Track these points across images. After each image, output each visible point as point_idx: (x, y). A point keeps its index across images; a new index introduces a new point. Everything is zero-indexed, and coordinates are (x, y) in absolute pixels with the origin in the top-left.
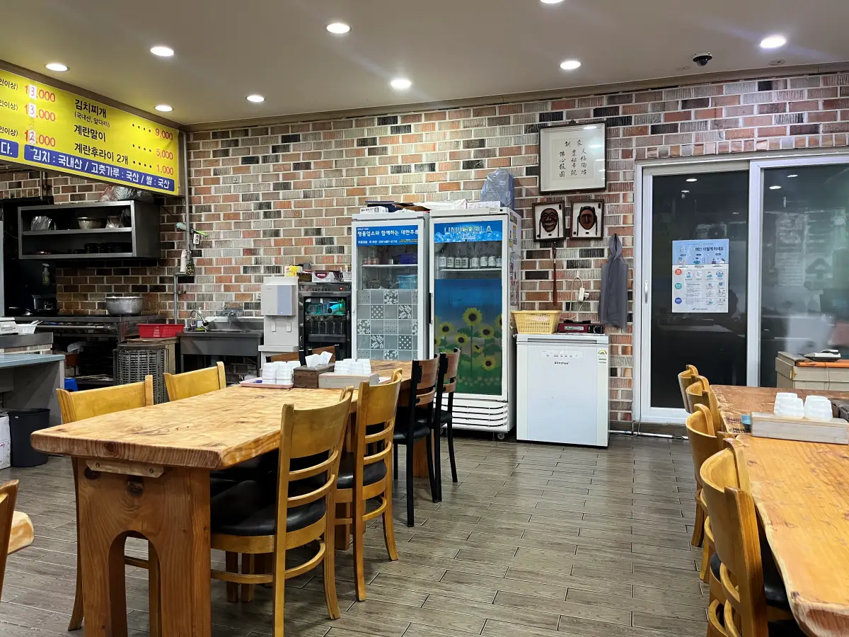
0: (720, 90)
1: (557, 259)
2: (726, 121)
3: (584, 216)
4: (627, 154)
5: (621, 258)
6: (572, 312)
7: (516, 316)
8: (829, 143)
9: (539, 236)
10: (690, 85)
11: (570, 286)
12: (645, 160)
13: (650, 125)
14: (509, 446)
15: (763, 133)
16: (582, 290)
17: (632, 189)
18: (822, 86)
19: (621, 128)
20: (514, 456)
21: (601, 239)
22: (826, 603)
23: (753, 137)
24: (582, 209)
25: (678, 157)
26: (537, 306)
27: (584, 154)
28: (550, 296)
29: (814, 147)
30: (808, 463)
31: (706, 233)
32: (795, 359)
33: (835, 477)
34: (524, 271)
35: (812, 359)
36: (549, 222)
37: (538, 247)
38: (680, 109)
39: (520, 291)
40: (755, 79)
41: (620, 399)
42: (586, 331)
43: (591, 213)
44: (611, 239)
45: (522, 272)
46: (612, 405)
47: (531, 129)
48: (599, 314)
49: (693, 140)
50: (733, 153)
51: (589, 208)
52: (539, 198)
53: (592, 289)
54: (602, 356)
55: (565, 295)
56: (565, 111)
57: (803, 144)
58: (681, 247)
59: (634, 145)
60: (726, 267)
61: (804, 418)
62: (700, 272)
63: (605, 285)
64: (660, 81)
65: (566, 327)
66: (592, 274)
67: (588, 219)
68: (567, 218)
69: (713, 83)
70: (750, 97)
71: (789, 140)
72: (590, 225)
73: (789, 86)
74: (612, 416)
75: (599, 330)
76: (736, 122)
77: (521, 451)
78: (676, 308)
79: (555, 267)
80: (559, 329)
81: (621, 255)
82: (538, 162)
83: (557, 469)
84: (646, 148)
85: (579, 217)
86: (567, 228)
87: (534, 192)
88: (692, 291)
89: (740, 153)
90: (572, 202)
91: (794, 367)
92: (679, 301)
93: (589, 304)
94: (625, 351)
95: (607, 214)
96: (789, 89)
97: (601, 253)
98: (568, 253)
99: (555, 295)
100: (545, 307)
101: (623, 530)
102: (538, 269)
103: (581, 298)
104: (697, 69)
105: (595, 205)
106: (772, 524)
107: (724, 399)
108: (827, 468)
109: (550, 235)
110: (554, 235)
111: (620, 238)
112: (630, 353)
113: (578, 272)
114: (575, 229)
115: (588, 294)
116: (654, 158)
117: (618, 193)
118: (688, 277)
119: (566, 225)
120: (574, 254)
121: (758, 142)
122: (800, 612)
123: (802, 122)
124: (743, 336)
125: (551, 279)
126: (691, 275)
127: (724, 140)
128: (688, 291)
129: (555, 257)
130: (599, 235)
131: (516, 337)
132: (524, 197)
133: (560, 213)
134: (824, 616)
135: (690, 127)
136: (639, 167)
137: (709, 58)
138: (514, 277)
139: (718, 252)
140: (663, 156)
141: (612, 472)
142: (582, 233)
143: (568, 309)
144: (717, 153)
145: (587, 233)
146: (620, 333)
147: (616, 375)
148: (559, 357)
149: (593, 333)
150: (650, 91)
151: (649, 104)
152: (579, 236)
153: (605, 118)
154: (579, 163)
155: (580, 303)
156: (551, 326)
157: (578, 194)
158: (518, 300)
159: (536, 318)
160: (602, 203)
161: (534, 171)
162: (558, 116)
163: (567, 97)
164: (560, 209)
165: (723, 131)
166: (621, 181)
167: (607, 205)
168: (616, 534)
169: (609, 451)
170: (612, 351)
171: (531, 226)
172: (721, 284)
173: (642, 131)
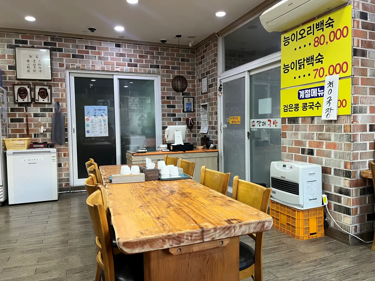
0: (101, 45)
1: (28, 113)
2: (103, 57)
3: (42, 92)
4: (61, 65)
5: (61, 113)
6: (38, 138)
7: (5, 141)
8: (141, 72)
9: (17, 101)
10: (88, 39)
11: (35, 126)
12: (70, 69)
13: (71, 54)
14: (5, 209)
15: (118, 65)
16: (42, 128)
17: (65, 82)
18: (138, 49)
19: (58, 53)
20: (7, 213)
21: (51, 103)
22: (129, 239)
23: (114, 65)
24: (40, 89)
25: (85, 70)
26: (18, 136)
27: (40, 63)
28: (25, 131)
29: (136, 72)
30: (130, 191)
31: (102, 103)
32: (132, 153)
33: (138, 194)
34: (9, 118)
35: (138, 152)
36: (22, 94)
37: (17, 106)
38: (84, 49)
39: (8, 128)
40: (114, 42)
41: (63, 177)
42: (45, 147)
43: (45, 91)
44: (56, 104)
45: (8, 119)
46: (60, 180)
47: (10, 46)
48: (52, 138)
49: (91, 63)
50: (107, 71)
51: (44, 89)
52: (16, 82)
53: (47, 127)
54: (53, 158)
55: (33, 130)
56: (29, 40)
57: (132, 71)
58: (88, 109)
59: (64, 61)
60: (107, 117)
61: (131, 174)
62: (96, 119)
63: (53, 126)
64: (74, 35)
65: (34, 146)
66: (47, 120)
67: (43, 94)
68: (32, 93)
69: (97, 40)
70: (112, 49)
71: (127, 68)
72: (45, 96)
73: (126, 47)
74: (60, 186)
75: (52, 146)
76: (108, 58)
77: (11, 209)
78: (87, 135)
79: (27, 116)
80: (30, 147)
81: (61, 111)
82: (15, 63)
83: (32, 215)
84: (70, 64)
85: (39, 93)
86: (32, 97)
87: (14, 79)
88: (94, 127)
89: (109, 71)
90: (35, 85)
91: (132, 156)
92: (88, 132)
93: (46, 134)
94: (65, 155)
95: (53, 92)
96: (126, 48)
97: (51, 110)
98: (33, 110)
99: (28, 130)
100: (23, 136)
101: (64, 236)
102: (17, 117)
103: (42, 131)
104: (90, 33)
105: (47, 88)
106: (114, 215)
107: (104, 171)
108: (136, 191)
109: (23, 100)
110: (26, 100)
111: (60, 104)
112: (67, 156)
113: (40, 119)
114: (37, 98)
115: (46, 129)
116: (74, 69)
117: (58, 83)
118: (92, 121)
119: (32, 96)
120: (38, 110)
121: (116, 68)
122: (120, 245)
123: (132, 62)
124: (115, 145)
125: (25, 122)
126: (93, 121)
127: (103, 65)
128: (92, 127)
129: (27, 112)
130: (50, 102)
131: (6, 152)
132: (8, 80)
133: (28, 90)
134: (128, 244)
135: (89, 58)
136: (67, 72)
137: (95, 30)
138: (3, 121)
139: (103, 111)
140: (78, 68)
141: (61, 211)
142: (41, 100)
143: (35, 137)
144: (101, 70)
145: (44, 100)
146: (62, 147)
147: (61, 166)
148: (31, 160)
149: (48, 147)
150: (70, 38)
151: (71, 44)
152: (39, 102)
153: (50, 47)
154: (37, 66)
155: (42, 134)
156: (26, 146)
157: (37, 82)
158: (6, 133)
159: (18, 142)
160: (50, 87)
161: (13, 68)
162: (26, 42)
163: (29, 34)
164: (28, 88)
165: (103, 61)
166: (59, 77)
167: (53, 88)
168: (60, 238)
169: (59, 202)
170: (59, 156)
171: (13, 95)
172: (105, 124)
173: (68, 56)
